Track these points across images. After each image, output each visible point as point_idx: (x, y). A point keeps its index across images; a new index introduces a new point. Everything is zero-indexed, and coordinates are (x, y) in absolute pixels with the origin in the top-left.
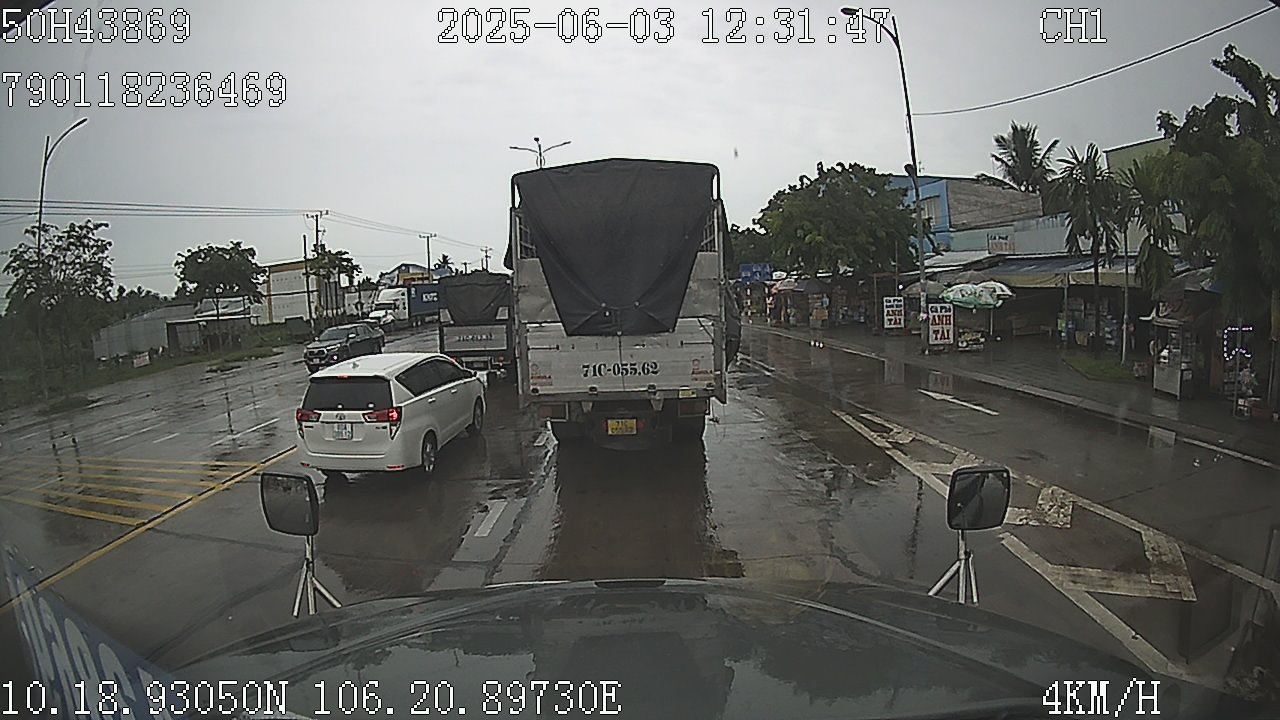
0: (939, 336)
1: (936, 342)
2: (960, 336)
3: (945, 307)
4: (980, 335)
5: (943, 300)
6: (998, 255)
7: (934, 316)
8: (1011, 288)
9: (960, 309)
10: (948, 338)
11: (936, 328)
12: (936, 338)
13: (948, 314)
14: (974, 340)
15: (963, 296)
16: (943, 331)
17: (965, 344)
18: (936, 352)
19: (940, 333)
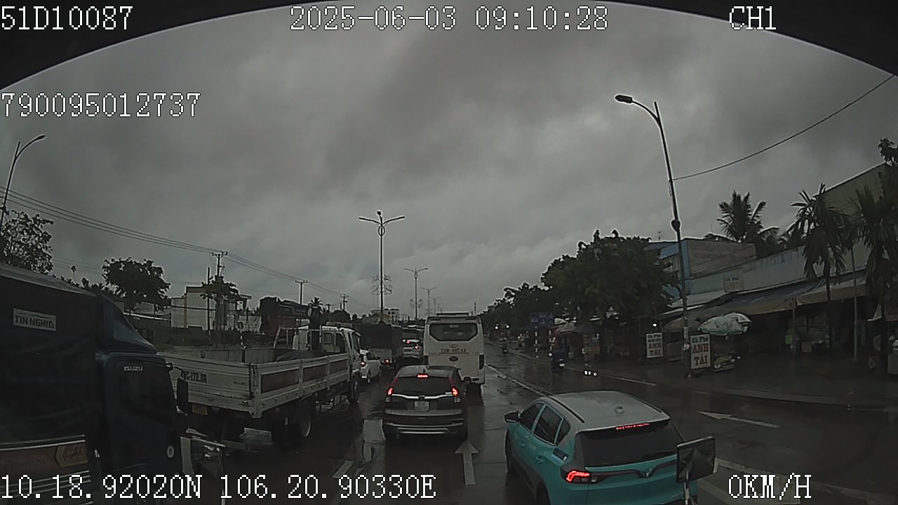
0: (699, 362)
1: (697, 367)
2: (716, 360)
3: (703, 338)
4: (731, 357)
5: (701, 332)
6: (732, 292)
7: (695, 346)
8: (749, 317)
9: (716, 338)
10: (706, 362)
11: (697, 355)
12: (697, 364)
13: (706, 342)
14: (727, 362)
15: (718, 326)
16: (702, 357)
17: (720, 366)
18: (697, 374)
19: (700, 359)
